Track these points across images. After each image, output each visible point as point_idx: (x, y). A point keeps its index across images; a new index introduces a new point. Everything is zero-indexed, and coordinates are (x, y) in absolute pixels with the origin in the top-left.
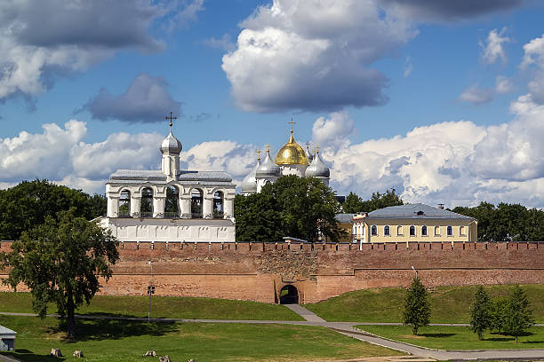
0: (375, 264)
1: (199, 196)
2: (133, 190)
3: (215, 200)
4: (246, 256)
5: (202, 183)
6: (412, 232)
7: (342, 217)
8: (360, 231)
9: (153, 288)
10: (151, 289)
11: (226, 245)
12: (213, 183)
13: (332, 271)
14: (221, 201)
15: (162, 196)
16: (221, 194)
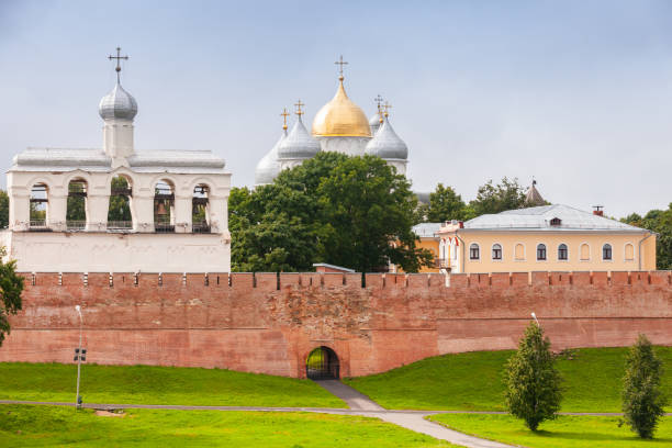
1: (168, 193)
2: (53, 182)
3: (196, 201)
4: (248, 297)
5: (171, 170)
6: (542, 253)
7: (423, 230)
8: (452, 255)
9: (84, 352)
10: (81, 353)
11: (212, 278)
12: (191, 171)
13: (398, 323)
14: (205, 203)
15: (101, 192)
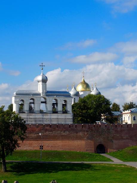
2: (25, 100)
3: (63, 105)
4: (81, 131)
5: (57, 96)
13: (120, 138)
15: (39, 102)
16: (65, 101)
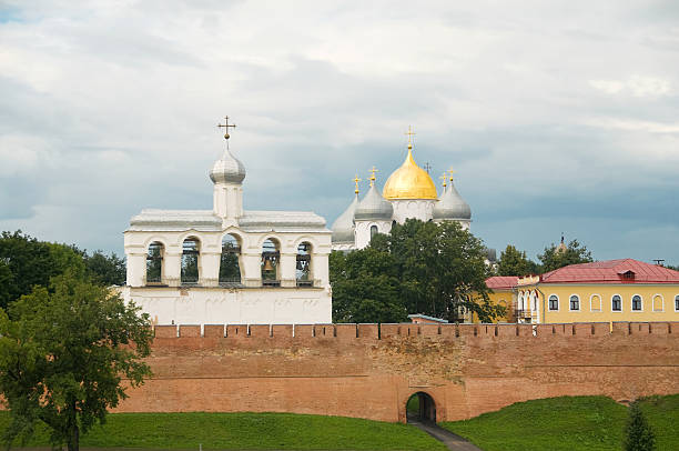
0: (557, 358)
1: (273, 250)
3: (299, 257)
4: (352, 347)
5: (278, 229)
6: (616, 305)
8: (529, 303)
11: (318, 329)
12: (296, 231)
13: (489, 370)
14: (308, 259)
15: (215, 250)
16: (307, 246)
